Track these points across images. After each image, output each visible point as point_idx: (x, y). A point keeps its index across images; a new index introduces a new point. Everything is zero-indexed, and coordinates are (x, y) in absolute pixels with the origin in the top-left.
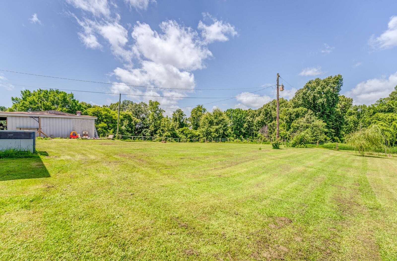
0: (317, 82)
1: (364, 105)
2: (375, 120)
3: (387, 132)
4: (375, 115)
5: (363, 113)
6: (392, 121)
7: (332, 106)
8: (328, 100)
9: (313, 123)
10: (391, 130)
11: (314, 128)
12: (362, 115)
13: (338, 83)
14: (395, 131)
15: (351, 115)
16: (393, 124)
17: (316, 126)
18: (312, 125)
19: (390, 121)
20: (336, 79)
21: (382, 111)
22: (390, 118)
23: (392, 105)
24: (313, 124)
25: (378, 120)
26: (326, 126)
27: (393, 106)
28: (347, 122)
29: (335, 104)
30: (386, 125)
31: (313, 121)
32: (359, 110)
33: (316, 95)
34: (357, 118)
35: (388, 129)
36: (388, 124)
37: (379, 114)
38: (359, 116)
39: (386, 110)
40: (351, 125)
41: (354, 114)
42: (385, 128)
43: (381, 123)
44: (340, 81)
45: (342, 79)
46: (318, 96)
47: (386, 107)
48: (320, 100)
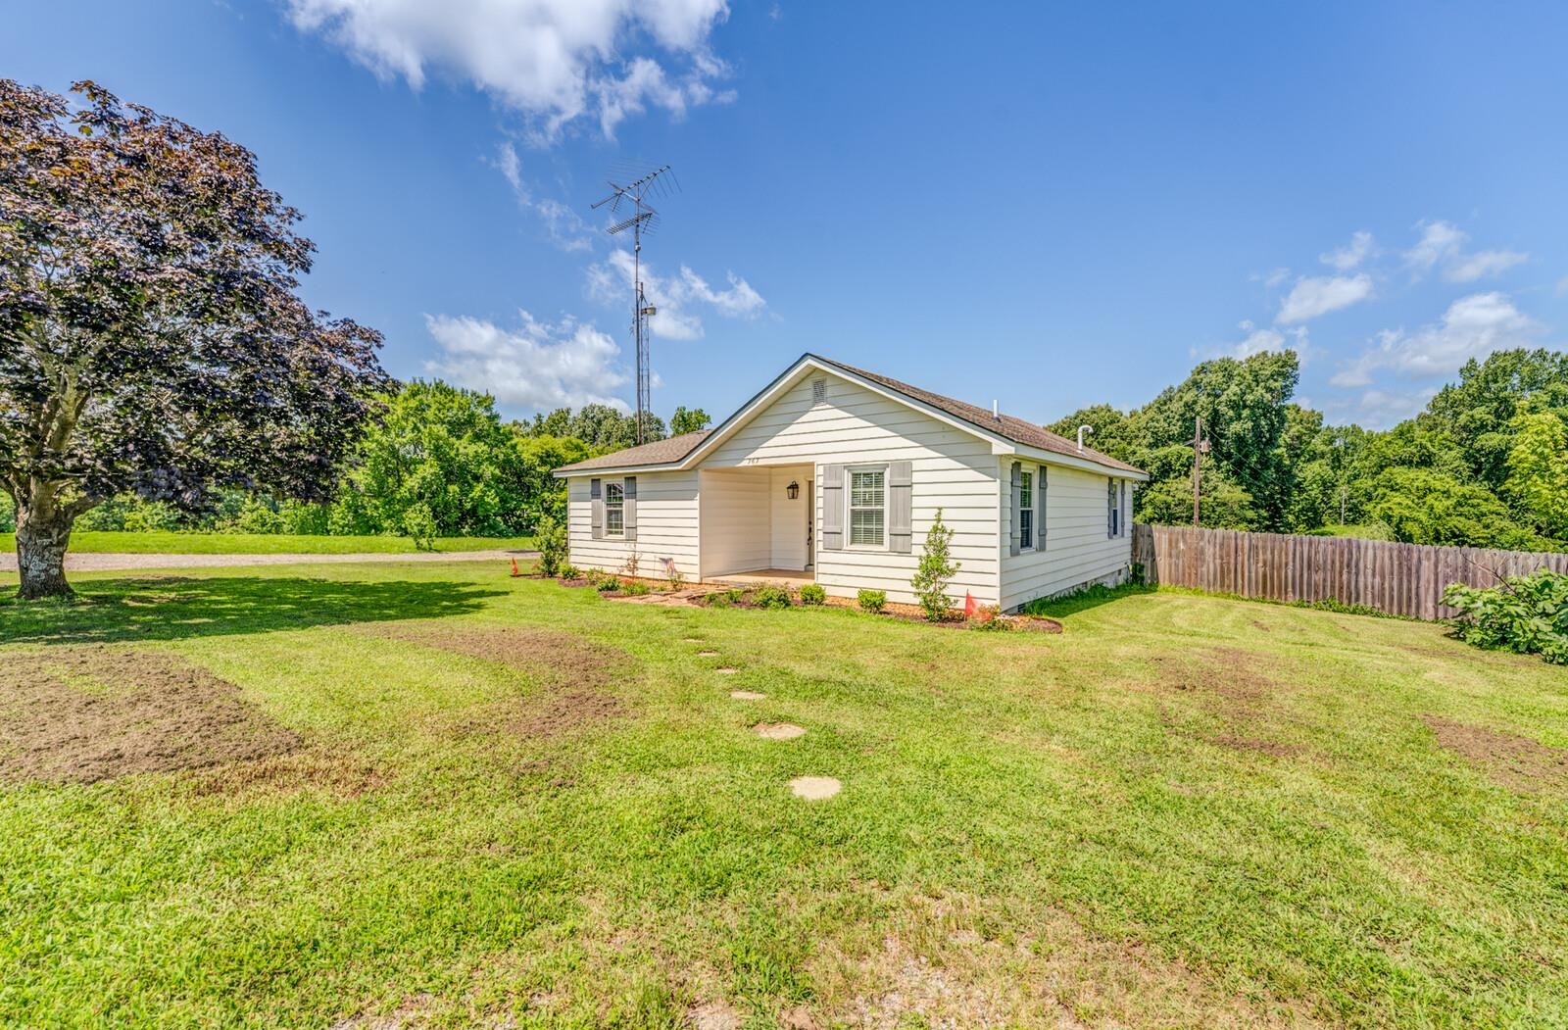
0: (1226, 369)
1: (1354, 426)
2: (1384, 490)
3: (1410, 523)
4: (1384, 473)
5: (1350, 451)
6: (1425, 495)
7: (1266, 444)
8: (1256, 426)
9: (1214, 494)
10: (1423, 518)
11: (1219, 509)
12: (1348, 459)
13: (1285, 376)
14: (1431, 521)
15: (1314, 460)
16: (1428, 503)
17: (1225, 504)
18: (1211, 499)
19: (1421, 493)
20: (1280, 364)
21: (1403, 463)
22: (1421, 485)
23: (1429, 445)
24: (1215, 498)
25: (1393, 490)
26: (1251, 503)
27: (1432, 450)
28: (1300, 483)
29: (1276, 439)
30: (1410, 503)
31: (1215, 488)
32: (1339, 443)
33: (1223, 409)
34: (1332, 468)
35: (1415, 514)
36: (1416, 501)
37: (1397, 469)
38: (1336, 462)
39: (1415, 460)
40: (1313, 493)
41: (1323, 455)
42: (1406, 513)
43: (1398, 500)
44: (1290, 370)
45: (1297, 364)
46: (1231, 413)
47: (1415, 451)
48: (1236, 427)
